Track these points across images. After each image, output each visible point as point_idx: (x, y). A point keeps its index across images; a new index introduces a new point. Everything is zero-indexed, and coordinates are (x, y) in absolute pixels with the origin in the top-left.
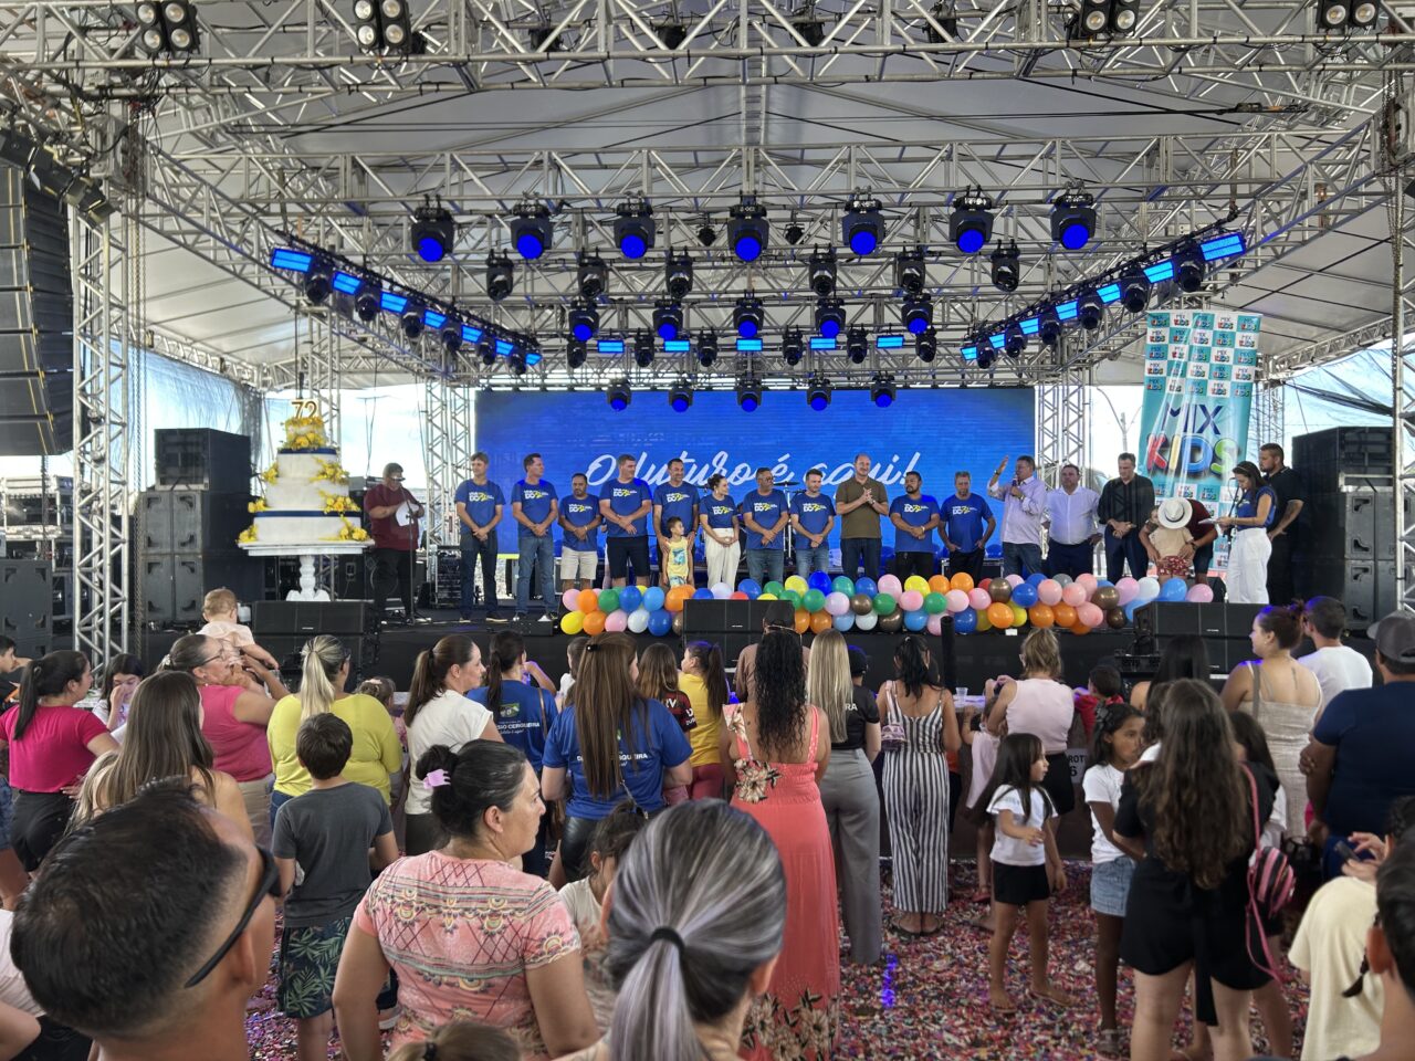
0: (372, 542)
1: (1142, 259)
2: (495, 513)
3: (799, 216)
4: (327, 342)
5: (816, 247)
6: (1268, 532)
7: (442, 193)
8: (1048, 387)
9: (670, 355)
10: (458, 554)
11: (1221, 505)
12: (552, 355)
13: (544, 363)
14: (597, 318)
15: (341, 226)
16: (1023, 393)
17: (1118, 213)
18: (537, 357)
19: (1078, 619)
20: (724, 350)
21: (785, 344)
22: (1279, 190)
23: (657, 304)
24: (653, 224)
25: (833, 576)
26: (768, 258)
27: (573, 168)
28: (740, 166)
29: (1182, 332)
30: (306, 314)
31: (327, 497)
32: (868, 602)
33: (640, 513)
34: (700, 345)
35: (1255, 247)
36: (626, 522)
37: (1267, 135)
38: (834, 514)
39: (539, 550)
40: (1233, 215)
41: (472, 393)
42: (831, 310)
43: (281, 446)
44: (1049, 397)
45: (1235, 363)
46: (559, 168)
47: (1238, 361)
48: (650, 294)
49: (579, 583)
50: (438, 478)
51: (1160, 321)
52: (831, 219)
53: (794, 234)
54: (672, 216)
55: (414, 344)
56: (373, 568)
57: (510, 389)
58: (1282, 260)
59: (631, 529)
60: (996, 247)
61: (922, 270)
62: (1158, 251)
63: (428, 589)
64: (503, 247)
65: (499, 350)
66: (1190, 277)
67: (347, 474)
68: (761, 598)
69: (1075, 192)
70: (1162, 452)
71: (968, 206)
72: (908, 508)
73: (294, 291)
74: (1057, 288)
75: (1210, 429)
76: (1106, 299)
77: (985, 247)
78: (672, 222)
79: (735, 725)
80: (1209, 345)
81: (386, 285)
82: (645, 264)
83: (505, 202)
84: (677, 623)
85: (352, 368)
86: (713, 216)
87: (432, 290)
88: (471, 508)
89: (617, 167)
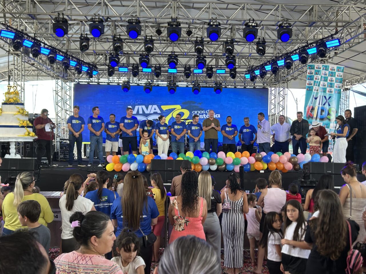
0: (36, 137)
1: (306, 46)
2: (81, 128)
3: (191, 27)
4: (20, 64)
5: (197, 37)
6: (347, 139)
7: (64, 12)
8: (273, 88)
9: (144, 73)
10: (68, 142)
11: (330, 129)
12: (102, 72)
13: (99, 74)
14: (119, 59)
15: (26, 23)
16: (265, 90)
17: (299, 30)
18: (97, 72)
19: (284, 167)
20: (163, 72)
21: (185, 71)
22: (351, 25)
23: (141, 55)
24: (141, 27)
25: (203, 152)
26: (180, 40)
27: (112, 6)
28: (171, 8)
29: (319, 71)
30: (12, 54)
31: (20, 121)
32: (214, 161)
33: (134, 129)
34: (155, 70)
35: (343, 44)
36: (129, 132)
37: (348, 6)
38: (202, 130)
39: (97, 141)
40: (337, 32)
41: (72, 84)
42: (201, 60)
43: (3, 102)
44: (273, 92)
45: (335, 82)
46: (107, 5)
47: (336, 82)
48: (138, 52)
49: (112, 153)
50: (60, 115)
51: (312, 67)
52: (202, 28)
53: (189, 33)
54: (147, 24)
55: (52, 66)
56: (36, 146)
57: (86, 83)
58: (351, 49)
59: (131, 134)
60: (258, 40)
61: (233, 47)
62: (311, 43)
63: (56, 154)
64: (86, 33)
65: (83, 69)
66: (322, 53)
67: (28, 112)
68: (178, 159)
69: (285, 22)
70: (311, 112)
71: (250, 26)
72: (227, 129)
73: (8, 45)
74: (278, 55)
75: (327, 104)
76: (294, 59)
77: (255, 40)
78: (147, 26)
79: (174, 204)
80: (327, 76)
81: (42, 45)
82: (136, 41)
83: (87, 17)
84: (148, 167)
85: (28, 74)
86: (161, 25)
87: (59, 47)
88: (73, 125)
89: (128, 6)
